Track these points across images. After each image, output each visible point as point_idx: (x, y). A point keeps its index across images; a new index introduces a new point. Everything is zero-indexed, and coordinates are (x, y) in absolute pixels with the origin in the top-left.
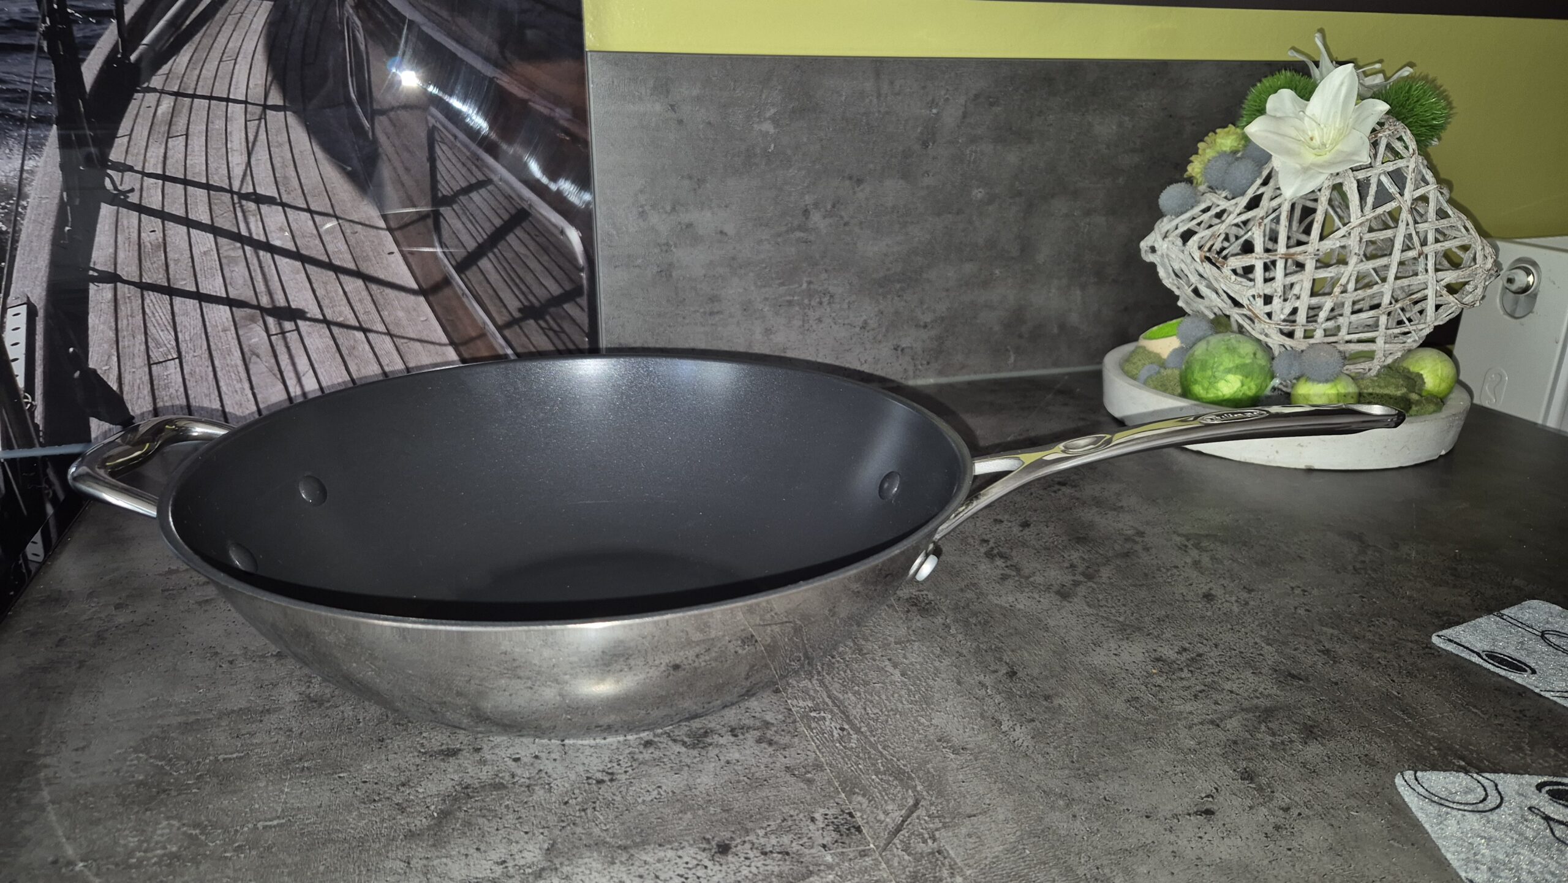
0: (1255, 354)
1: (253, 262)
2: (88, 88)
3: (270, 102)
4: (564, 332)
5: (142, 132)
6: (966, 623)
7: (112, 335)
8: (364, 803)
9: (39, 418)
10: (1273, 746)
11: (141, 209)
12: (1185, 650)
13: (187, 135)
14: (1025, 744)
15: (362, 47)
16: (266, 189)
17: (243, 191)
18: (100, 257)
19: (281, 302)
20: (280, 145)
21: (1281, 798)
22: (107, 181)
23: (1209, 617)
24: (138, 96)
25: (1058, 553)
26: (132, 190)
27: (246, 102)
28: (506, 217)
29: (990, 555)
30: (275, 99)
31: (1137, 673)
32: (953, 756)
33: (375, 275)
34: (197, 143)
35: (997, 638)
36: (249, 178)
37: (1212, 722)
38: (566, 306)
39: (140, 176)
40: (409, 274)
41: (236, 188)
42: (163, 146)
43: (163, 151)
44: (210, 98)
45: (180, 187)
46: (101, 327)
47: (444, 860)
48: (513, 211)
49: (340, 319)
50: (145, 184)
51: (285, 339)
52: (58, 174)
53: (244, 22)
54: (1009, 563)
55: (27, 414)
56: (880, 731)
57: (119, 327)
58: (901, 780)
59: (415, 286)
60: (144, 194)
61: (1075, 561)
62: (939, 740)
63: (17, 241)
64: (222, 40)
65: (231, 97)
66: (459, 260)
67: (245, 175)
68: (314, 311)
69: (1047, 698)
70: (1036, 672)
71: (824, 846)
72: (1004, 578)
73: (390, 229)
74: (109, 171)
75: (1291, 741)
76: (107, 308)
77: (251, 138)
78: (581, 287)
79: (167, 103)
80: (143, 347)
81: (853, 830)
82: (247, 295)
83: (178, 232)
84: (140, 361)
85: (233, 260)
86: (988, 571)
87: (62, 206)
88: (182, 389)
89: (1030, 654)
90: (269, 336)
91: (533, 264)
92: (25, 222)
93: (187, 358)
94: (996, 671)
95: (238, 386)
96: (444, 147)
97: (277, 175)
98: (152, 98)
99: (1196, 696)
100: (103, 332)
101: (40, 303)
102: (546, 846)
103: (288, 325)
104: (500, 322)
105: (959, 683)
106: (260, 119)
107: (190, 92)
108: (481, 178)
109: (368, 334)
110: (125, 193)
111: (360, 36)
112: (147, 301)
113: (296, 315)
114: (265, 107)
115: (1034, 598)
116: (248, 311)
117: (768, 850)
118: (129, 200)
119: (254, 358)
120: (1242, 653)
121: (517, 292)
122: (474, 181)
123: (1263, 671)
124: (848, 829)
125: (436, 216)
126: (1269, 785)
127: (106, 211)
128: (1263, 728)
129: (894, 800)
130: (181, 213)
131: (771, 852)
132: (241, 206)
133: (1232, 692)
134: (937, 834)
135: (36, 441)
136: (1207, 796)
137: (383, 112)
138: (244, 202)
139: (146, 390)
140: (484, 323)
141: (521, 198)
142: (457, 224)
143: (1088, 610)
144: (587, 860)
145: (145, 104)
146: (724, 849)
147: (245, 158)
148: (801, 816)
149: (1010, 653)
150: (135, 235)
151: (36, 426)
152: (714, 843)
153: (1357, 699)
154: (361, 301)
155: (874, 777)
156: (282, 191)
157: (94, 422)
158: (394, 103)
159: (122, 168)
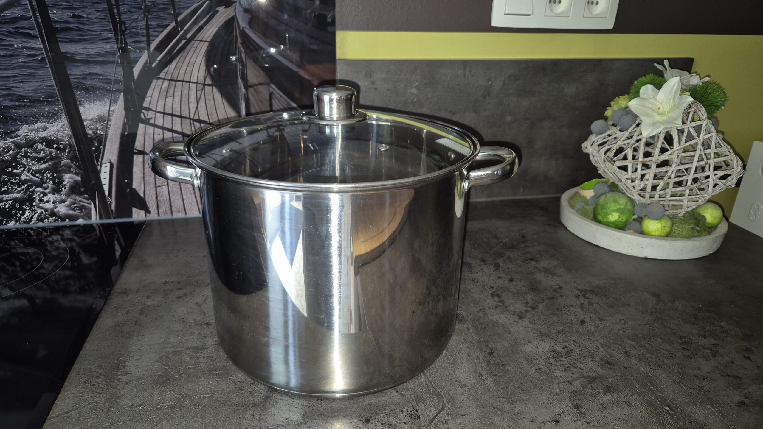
0: (626, 204)
2: (135, 78)
3: (206, 83)
5: (156, 95)
6: (477, 328)
7: (142, 175)
8: (238, 390)
9: (113, 207)
10: (591, 395)
11: (155, 126)
12: (566, 347)
13: (173, 96)
14: (490, 386)
15: (244, 60)
16: (204, 117)
17: (195, 118)
18: (138, 145)
20: (210, 100)
21: (588, 418)
22: (142, 115)
23: (580, 332)
24: (155, 81)
25: (522, 296)
26: (151, 118)
27: (197, 83)
29: (493, 295)
30: (209, 81)
31: (543, 357)
32: (460, 389)
34: (177, 99)
35: (488, 336)
36: (197, 113)
37: (569, 382)
39: (154, 113)
41: (192, 117)
42: (164, 101)
43: (163, 102)
44: (183, 81)
45: (170, 117)
46: (138, 172)
47: (266, 416)
50: (157, 116)
52: (123, 112)
53: (197, 51)
54: (500, 299)
55: (109, 206)
56: (433, 375)
57: (145, 172)
58: (438, 398)
60: (156, 120)
61: (529, 300)
62: (456, 381)
63: (107, 138)
64: (188, 58)
65: (191, 81)
67: (195, 112)
69: (503, 365)
70: (501, 353)
71: (405, 423)
72: (497, 306)
74: (143, 111)
75: (599, 393)
76: (140, 165)
77: (198, 97)
79: (166, 83)
80: (154, 180)
81: (417, 417)
83: (168, 135)
84: (152, 186)
86: (491, 303)
87: (124, 124)
88: (168, 197)
89: (500, 345)
92: (110, 131)
93: (171, 184)
94: (485, 352)
95: (190, 196)
96: (277, 101)
97: (208, 112)
98: (160, 81)
99: (565, 369)
100: (138, 174)
101: (115, 162)
102: (303, 414)
105: (469, 356)
106: (202, 90)
107: (175, 79)
110: (149, 119)
111: (243, 55)
114: (204, 85)
115: (507, 318)
117: (384, 422)
118: (150, 122)
120: (589, 350)
123: (597, 360)
124: (415, 417)
126: (584, 412)
127: (141, 126)
128: (589, 386)
129: (434, 406)
130: (170, 127)
131: (385, 424)
132: (194, 125)
133: (580, 368)
134: (449, 421)
135: (112, 217)
136: (558, 415)
137: (251, 86)
138: (195, 123)
139: (154, 197)
143: (530, 325)
144: (316, 421)
145: (158, 84)
146: (368, 421)
147: (196, 105)
148: (398, 409)
149: (492, 343)
150: (152, 136)
151: (112, 210)
152: (364, 418)
153: (633, 376)
155: (428, 395)
156: (210, 118)
157: (134, 210)
158: (256, 83)
159: (148, 109)
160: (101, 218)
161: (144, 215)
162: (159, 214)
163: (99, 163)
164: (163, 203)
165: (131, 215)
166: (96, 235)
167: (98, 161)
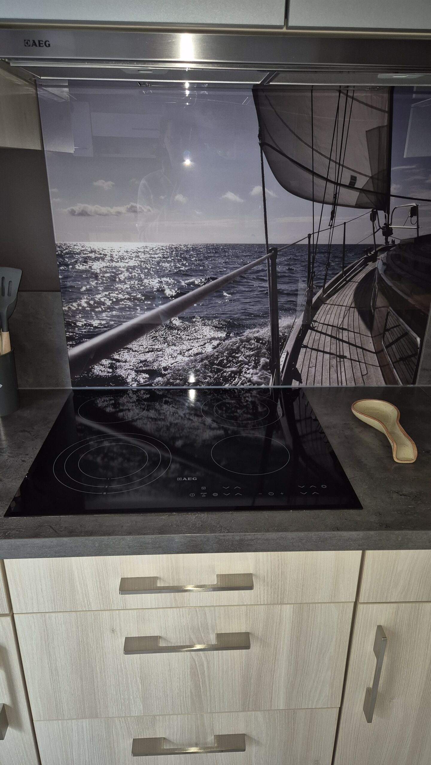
1: (338, 344)
2: (313, 303)
4: (409, 365)
5: (322, 313)
7: (303, 360)
9: (282, 379)
11: (317, 331)
13: (331, 314)
15: (377, 293)
16: (345, 327)
17: (340, 327)
18: (305, 343)
19: (342, 354)
20: (351, 316)
22: (311, 326)
24: (323, 305)
26: (316, 327)
27: (346, 306)
28: (402, 334)
30: (353, 305)
33: (365, 348)
34: (333, 316)
38: (412, 358)
39: (318, 323)
40: (374, 348)
41: (338, 327)
42: (325, 317)
44: (338, 305)
45: (326, 326)
48: (404, 333)
49: (354, 359)
50: (319, 325)
51: (340, 363)
52: (301, 323)
53: (351, 287)
55: (280, 378)
57: (305, 358)
59: (374, 351)
60: (318, 328)
63: (289, 338)
64: (345, 292)
65: (343, 305)
66: (387, 345)
67: (341, 323)
68: (348, 356)
73: (372, 337)
74: (312, 322)
76: (303, 354)
77: (345, 315)
78: (417, 353)
79: (329, 306)
80: (308, 363)
82: (334, 352)
83: (323, 336)
84: (307, 367)
85: (333, 343)
87: (300, 329)
88: (314, 374)
90: (337, 362)
91: (406, 347)
92: (291, 334)
93: (317, 366)
95: (327, 374)
96: (390, 317)
97: (348, 323)
98: (326, 305)
100: (301, 359)
101: (290, 352)
103: (342, 360)
104: (393, 361)
106: (348, 310)
107: (334, 304)
108: (398, 324)
109: (360, 363)
110: (314, 327)
111: (377, 290)
112: (312, 353)
113: (344, 357)
114: (350, 307)
116: (334, 356)
118: (315, 329)
119: (332, 367)
121: (400, 354)
122: (396, 325)
125: (384, 333)
127: (309, 331)
130: (325, 332)
132: (339, 331)
135: (280, 384)
137: (377, 308)
139: (306, 374)
140: (389, 361)
141: (407, 330)
142: (389, 336)
145: (324, 307)
147: (342, 319)
150: (314, 337)
151: (281, 380)
154: (360, 354)
156: (349, 327)
157: (294, 380)
158: (381, 306)
159: (315, 321)
160: (274, 385)
161: (298, 384)
162: (306, 385)
163: (281, 352)
164: (310, 377)
165: (291, 384)
166: (270, 394)
167: (281, 351)
